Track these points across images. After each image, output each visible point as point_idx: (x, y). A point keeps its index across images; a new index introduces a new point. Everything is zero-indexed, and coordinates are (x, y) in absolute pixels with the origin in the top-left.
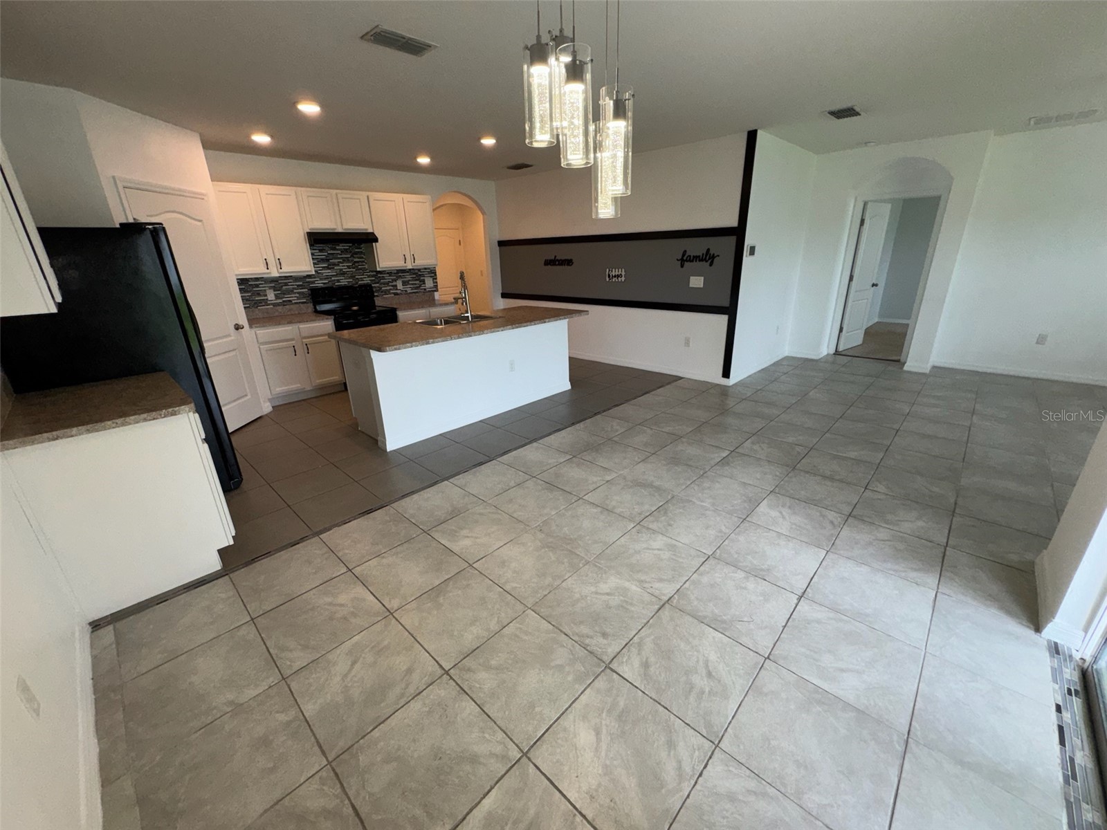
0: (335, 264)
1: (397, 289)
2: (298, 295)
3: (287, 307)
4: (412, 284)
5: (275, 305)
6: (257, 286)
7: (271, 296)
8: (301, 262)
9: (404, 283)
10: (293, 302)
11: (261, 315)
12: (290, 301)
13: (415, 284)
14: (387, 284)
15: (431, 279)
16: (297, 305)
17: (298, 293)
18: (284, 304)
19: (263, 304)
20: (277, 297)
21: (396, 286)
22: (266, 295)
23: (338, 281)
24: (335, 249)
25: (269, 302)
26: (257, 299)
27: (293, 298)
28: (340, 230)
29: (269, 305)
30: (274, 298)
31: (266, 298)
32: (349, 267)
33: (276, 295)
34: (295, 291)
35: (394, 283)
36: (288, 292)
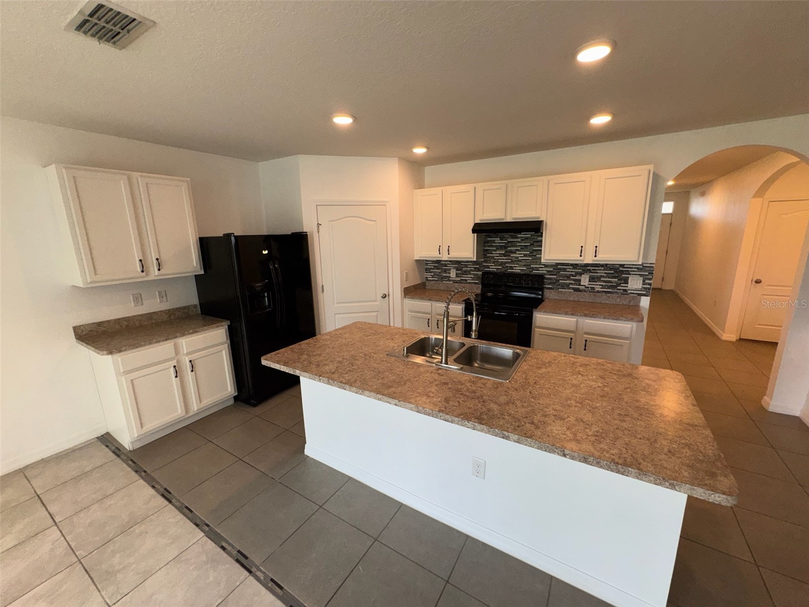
1: (580, 285)
2: (473, 276)
3: (462, 284)
4: (604, 282)
5: (455, 282)
7: (453, 274)
8: (465, 249)
9: (592, 279)
10: (468, 281)
11: (443, 288)
12: (466, 280)
13: (611, 282)
14: (568, 277)
15: (641, 278)
16: (470, 285)
17: (474, 274)
18: (461, 282)
19: (447, 280)
20: (457, 275)
21: (580, 280)
22: (450, 273)
25: (451, 279)
26: (444, 275)
27: (469, 278)
29: (450, 281)
30: (455, 276)
31: (449, 275)
32: (525, 255)
33: (457, 274)
34: (472, 272)
35: (577, 278)
36: (466, 273)
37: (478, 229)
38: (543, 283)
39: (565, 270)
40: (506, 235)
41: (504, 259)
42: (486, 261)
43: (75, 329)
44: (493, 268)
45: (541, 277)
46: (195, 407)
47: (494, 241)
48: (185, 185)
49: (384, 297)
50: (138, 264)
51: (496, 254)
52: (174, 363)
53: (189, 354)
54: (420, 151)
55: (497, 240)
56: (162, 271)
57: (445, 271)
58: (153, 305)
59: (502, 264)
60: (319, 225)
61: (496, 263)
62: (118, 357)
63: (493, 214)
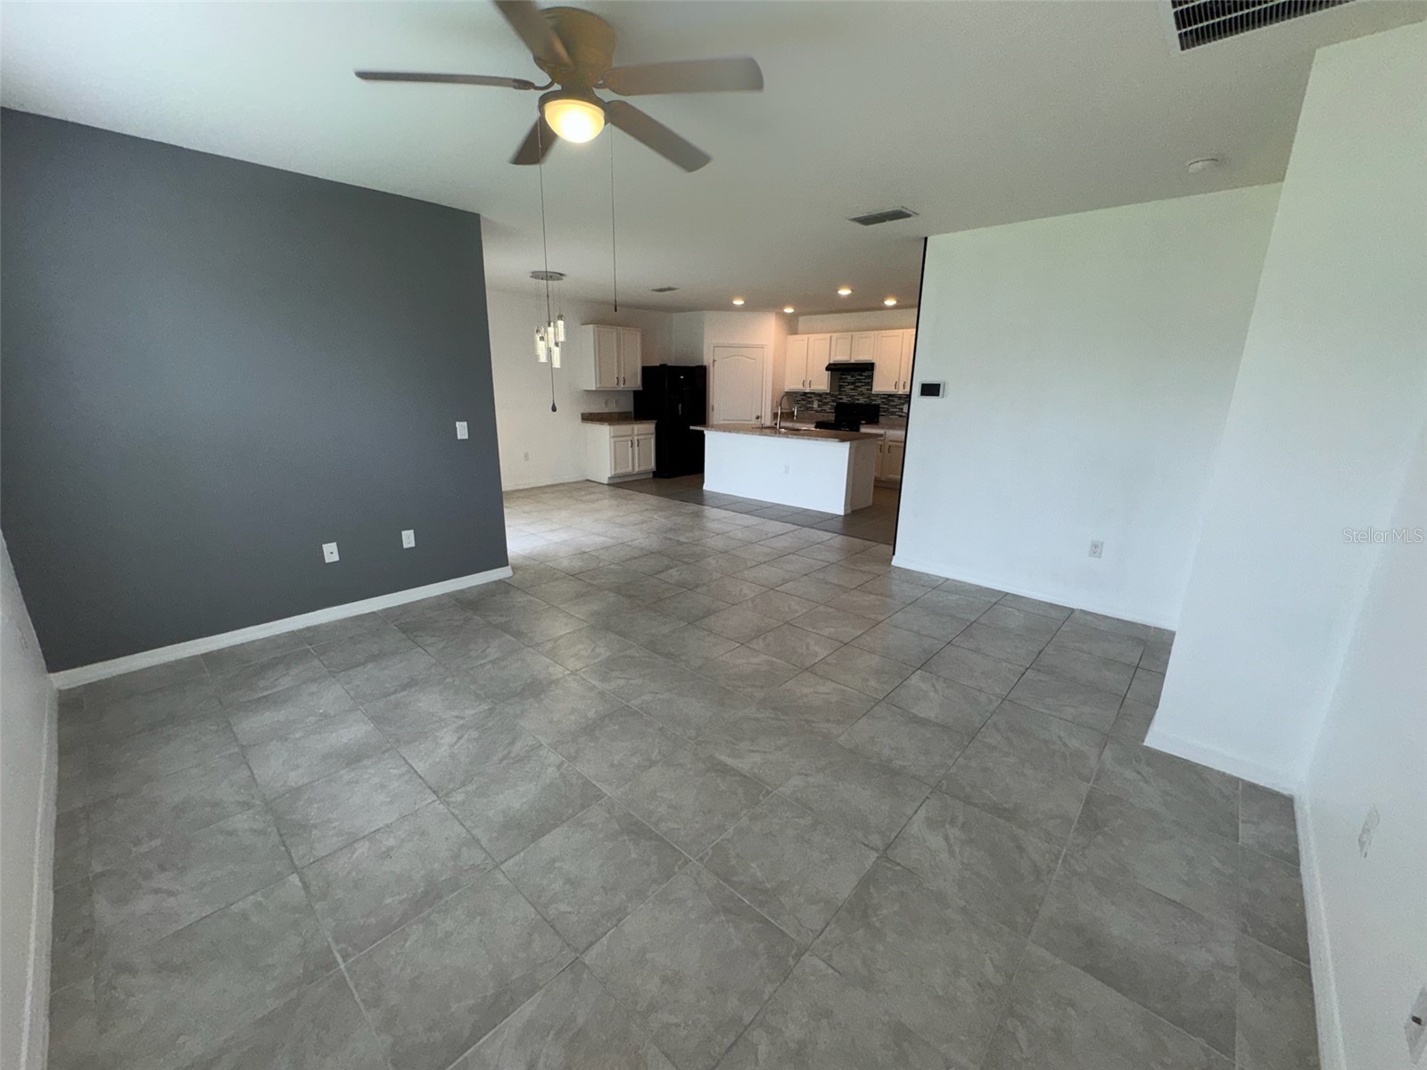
0: (858, 387)
3: (822, 414)
5: (817, 411)
6: (810, 398)
7: (815, 405)
8: (822, 383)
12: (825, 410)
14: (895, 406)
16: (828, 414)
17: (831, 405)
18: (820, 412)
19: (811, 410)
20: (819, 406)
23: (858, 400)
24: (861, 375)
25: (814, 409)
27: (827, 408)
28: (853, 361)
36: (826, 404)
37: (831, 368)
38: (879, 412)
39: (893, 401)
40: (856, 374)
41: (853, 393)
42: (840, 394)
43: (582, 414)
44: (845, 400)
45: (877, 406)
46: (637, 470)
47: (846, 378)
48: (639, 334)
49: (758, 418)
50: (616, 380)
51: (848, 388)
52: (630, 438)
53: (637, 435)
54: (789, 310)
55: (849, 377)
56: (626, 386)
57: (810, 402)
58: (612, 408)
59: (851, 396)
60: (714, 361)
61: (847, 395)
62: (612, 428)
63: (841, 357)
